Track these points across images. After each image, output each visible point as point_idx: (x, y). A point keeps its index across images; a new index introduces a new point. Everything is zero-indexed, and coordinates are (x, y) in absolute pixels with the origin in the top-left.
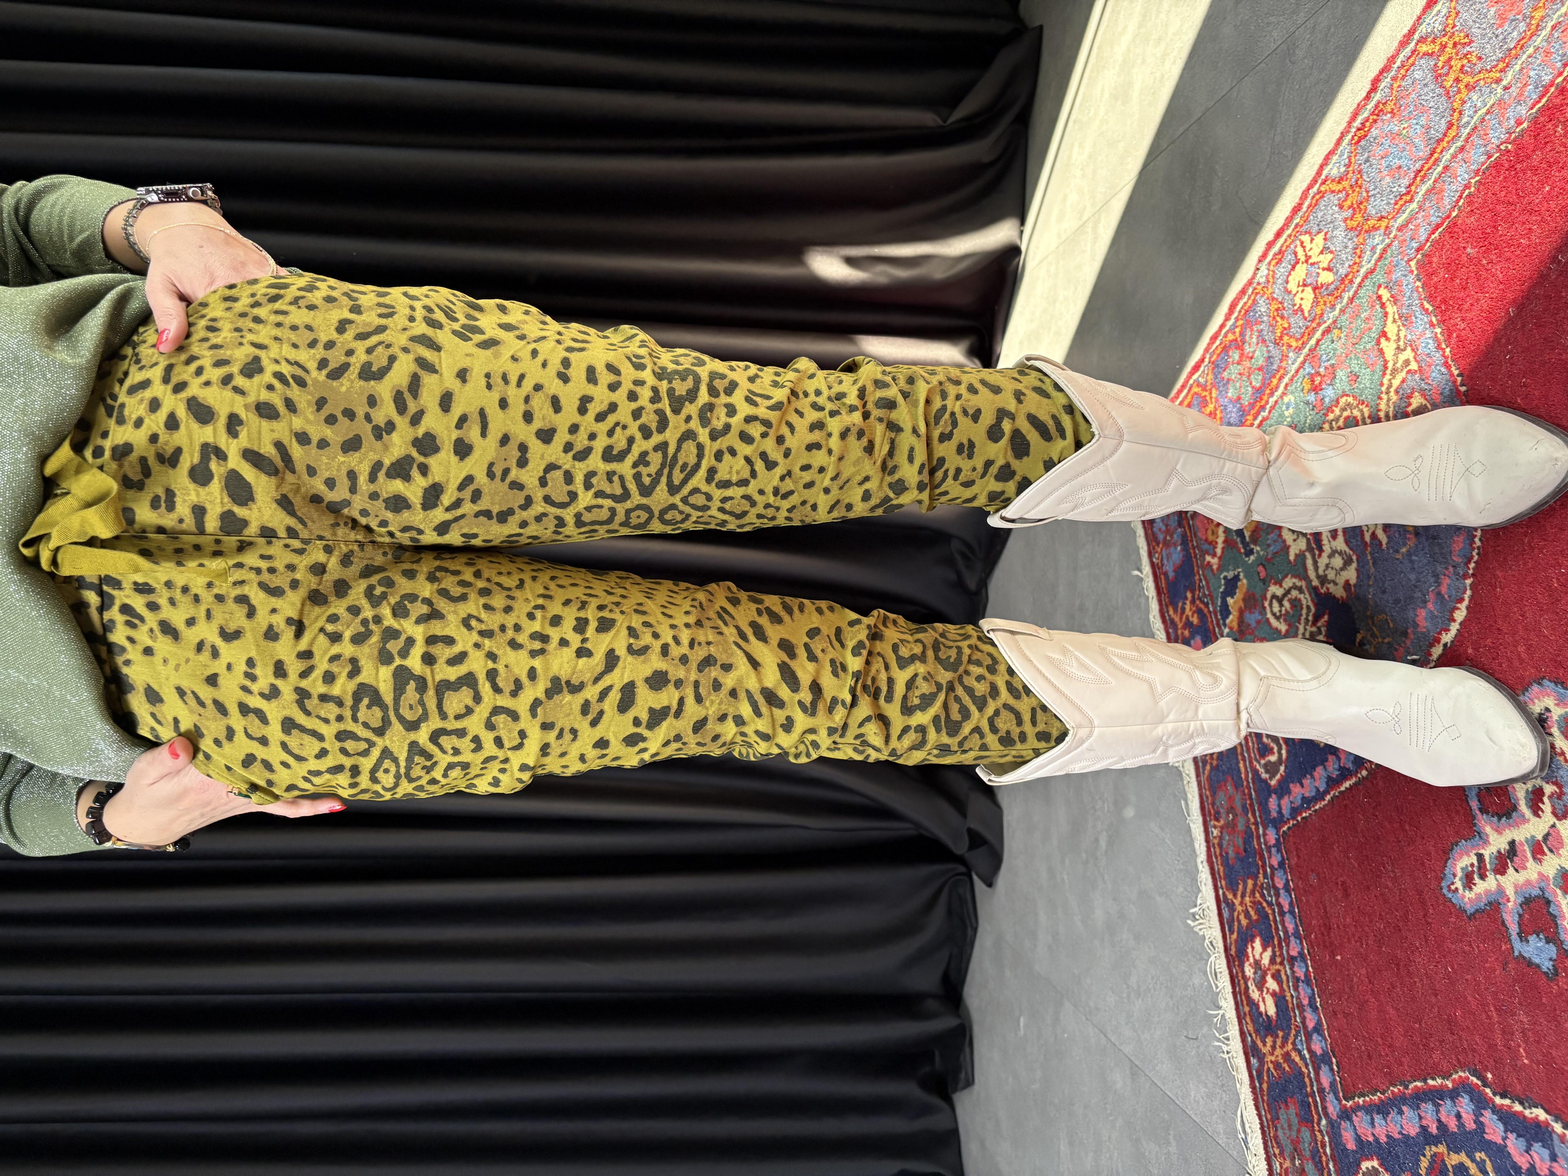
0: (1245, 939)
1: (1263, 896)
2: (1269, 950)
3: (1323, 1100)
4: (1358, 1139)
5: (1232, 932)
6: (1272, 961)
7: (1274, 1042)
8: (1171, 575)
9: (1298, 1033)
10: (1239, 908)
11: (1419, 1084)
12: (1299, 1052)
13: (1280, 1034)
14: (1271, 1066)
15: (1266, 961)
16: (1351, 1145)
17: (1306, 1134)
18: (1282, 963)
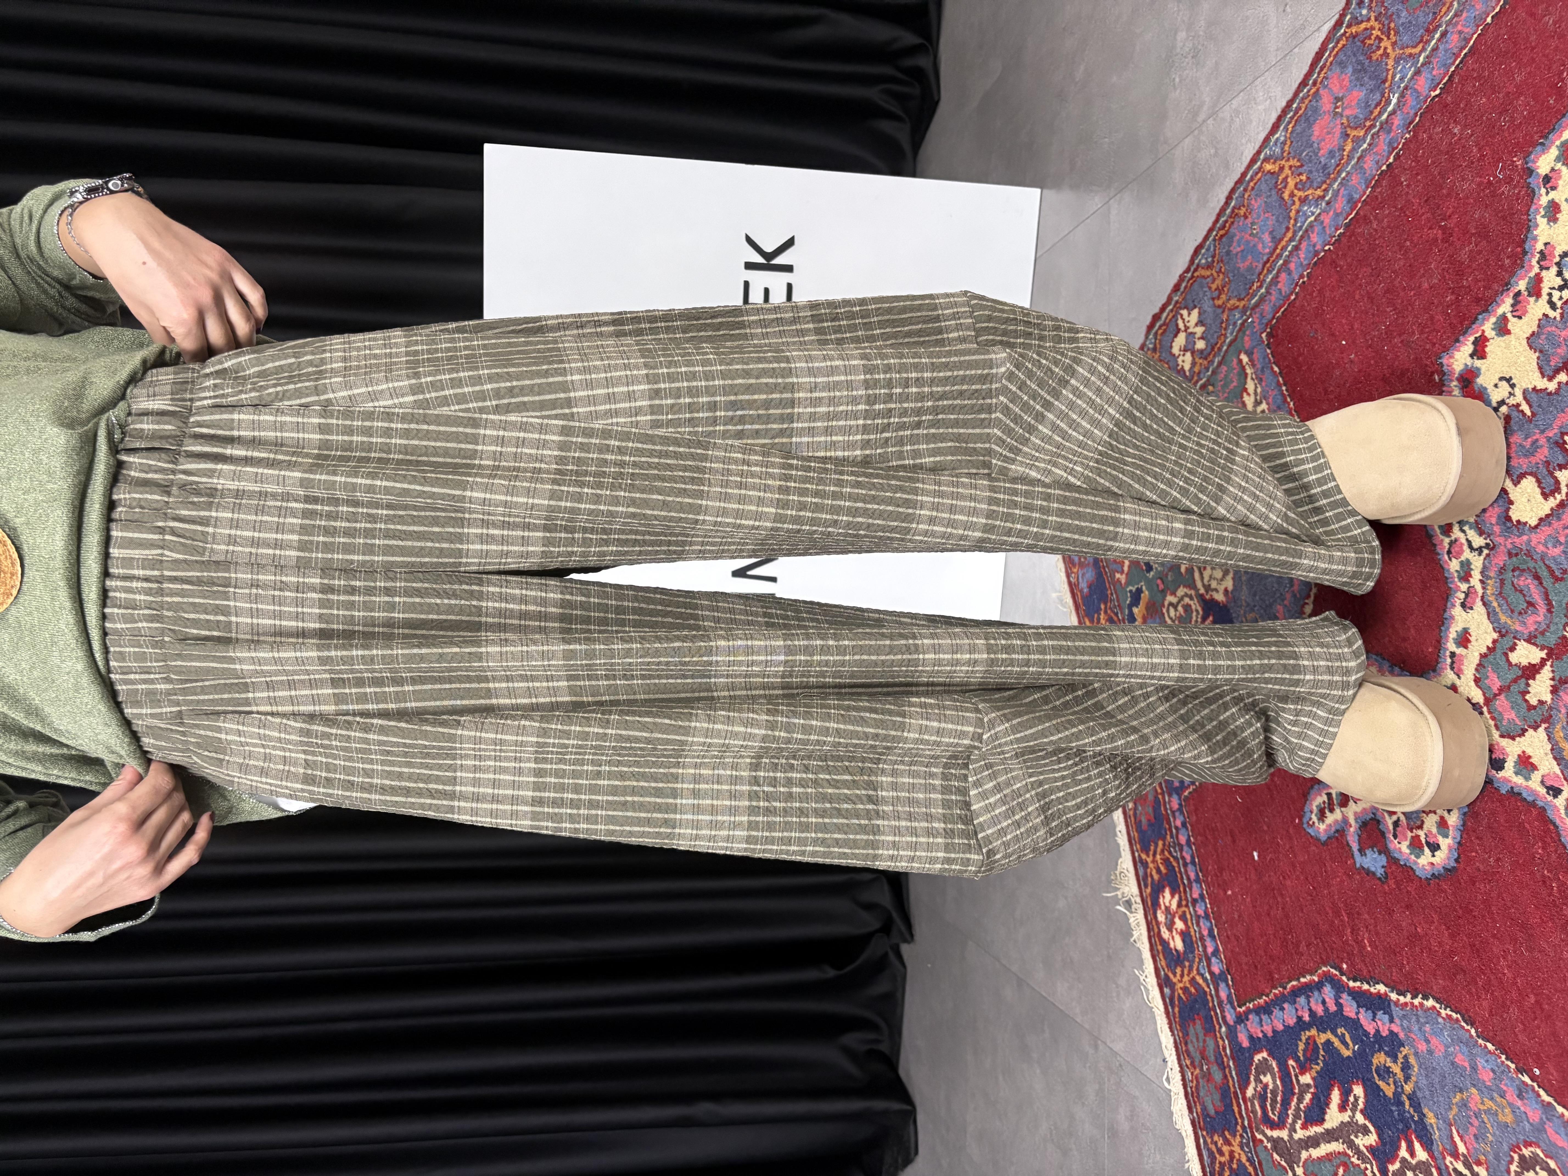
0: (1157, 891)
1: (1170, 853)
2: (1177, 897)
3: (1222, 1011)
4: (1251, 1038)
5: (1146, 886)
6: (1179, 905)
7: (1183, 971)
8: (1086, 590)
9: (1200, 960)
10: (1151, 865)
11: (1294, 983)
12: (1202, 975)
13: (1187, 964)
14: (1180, 992)
15: (1174, 906)
16: (1246, 1044)
17: (1210, 1043)
18: (1187, 906)
